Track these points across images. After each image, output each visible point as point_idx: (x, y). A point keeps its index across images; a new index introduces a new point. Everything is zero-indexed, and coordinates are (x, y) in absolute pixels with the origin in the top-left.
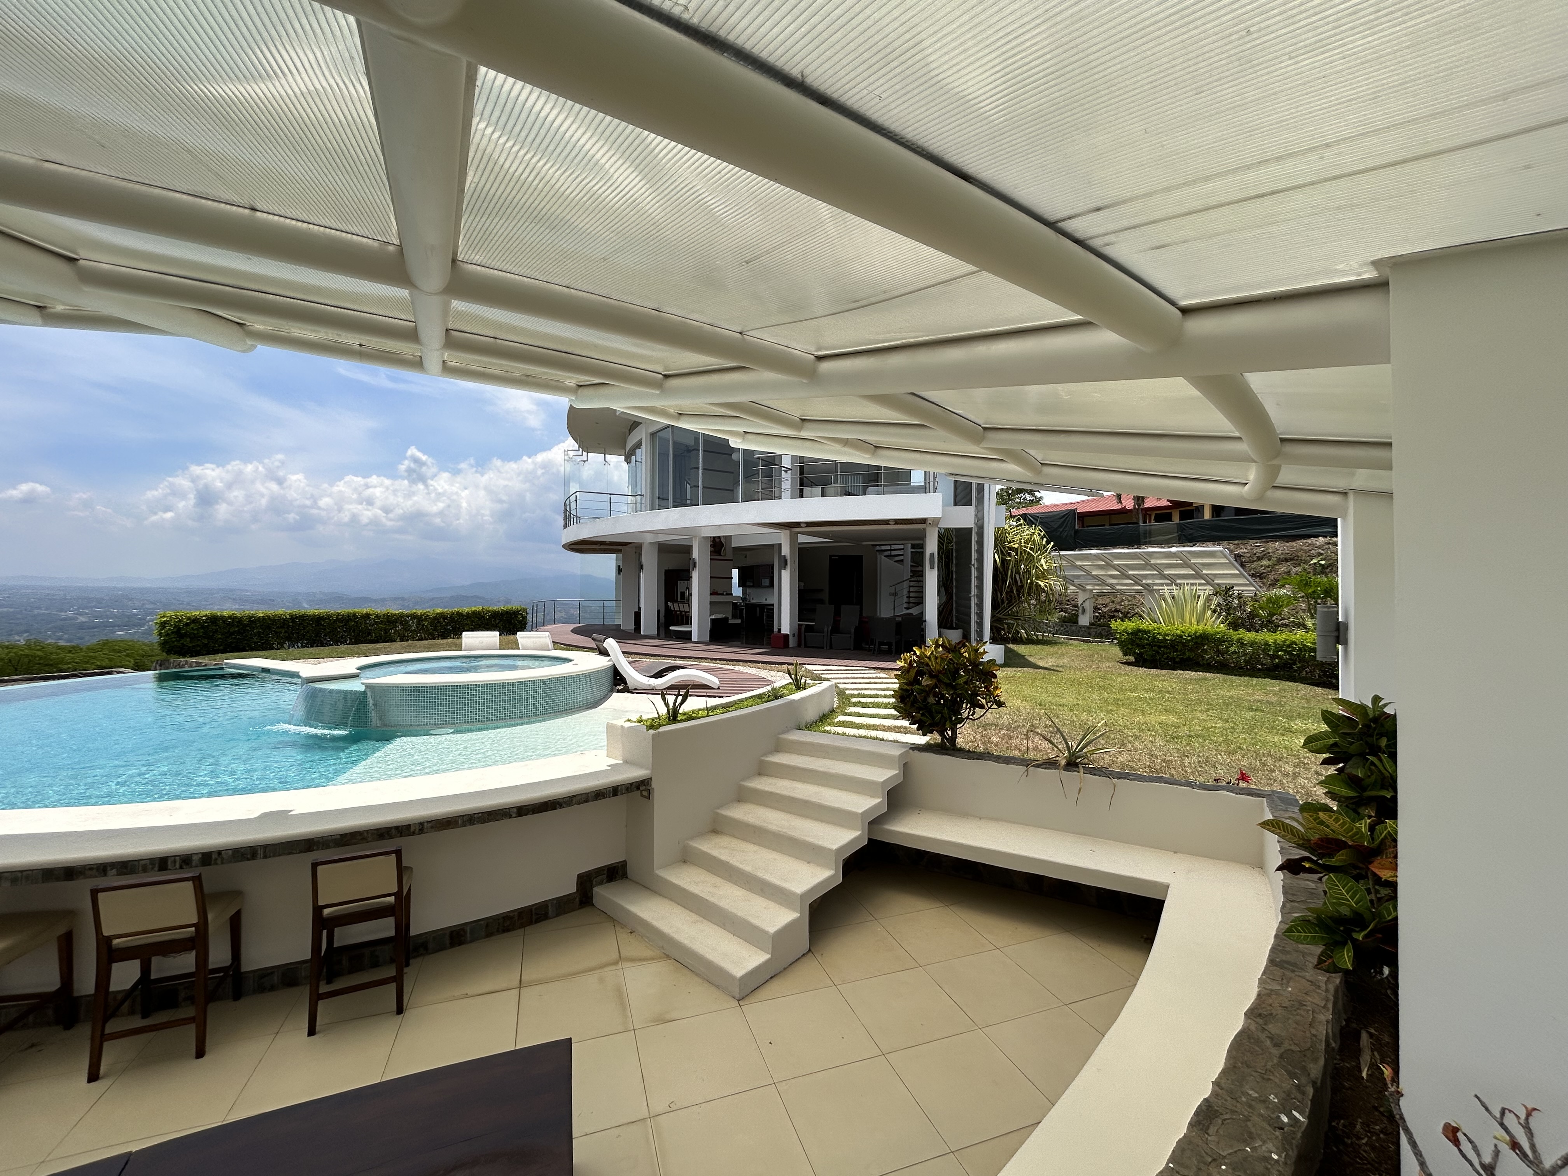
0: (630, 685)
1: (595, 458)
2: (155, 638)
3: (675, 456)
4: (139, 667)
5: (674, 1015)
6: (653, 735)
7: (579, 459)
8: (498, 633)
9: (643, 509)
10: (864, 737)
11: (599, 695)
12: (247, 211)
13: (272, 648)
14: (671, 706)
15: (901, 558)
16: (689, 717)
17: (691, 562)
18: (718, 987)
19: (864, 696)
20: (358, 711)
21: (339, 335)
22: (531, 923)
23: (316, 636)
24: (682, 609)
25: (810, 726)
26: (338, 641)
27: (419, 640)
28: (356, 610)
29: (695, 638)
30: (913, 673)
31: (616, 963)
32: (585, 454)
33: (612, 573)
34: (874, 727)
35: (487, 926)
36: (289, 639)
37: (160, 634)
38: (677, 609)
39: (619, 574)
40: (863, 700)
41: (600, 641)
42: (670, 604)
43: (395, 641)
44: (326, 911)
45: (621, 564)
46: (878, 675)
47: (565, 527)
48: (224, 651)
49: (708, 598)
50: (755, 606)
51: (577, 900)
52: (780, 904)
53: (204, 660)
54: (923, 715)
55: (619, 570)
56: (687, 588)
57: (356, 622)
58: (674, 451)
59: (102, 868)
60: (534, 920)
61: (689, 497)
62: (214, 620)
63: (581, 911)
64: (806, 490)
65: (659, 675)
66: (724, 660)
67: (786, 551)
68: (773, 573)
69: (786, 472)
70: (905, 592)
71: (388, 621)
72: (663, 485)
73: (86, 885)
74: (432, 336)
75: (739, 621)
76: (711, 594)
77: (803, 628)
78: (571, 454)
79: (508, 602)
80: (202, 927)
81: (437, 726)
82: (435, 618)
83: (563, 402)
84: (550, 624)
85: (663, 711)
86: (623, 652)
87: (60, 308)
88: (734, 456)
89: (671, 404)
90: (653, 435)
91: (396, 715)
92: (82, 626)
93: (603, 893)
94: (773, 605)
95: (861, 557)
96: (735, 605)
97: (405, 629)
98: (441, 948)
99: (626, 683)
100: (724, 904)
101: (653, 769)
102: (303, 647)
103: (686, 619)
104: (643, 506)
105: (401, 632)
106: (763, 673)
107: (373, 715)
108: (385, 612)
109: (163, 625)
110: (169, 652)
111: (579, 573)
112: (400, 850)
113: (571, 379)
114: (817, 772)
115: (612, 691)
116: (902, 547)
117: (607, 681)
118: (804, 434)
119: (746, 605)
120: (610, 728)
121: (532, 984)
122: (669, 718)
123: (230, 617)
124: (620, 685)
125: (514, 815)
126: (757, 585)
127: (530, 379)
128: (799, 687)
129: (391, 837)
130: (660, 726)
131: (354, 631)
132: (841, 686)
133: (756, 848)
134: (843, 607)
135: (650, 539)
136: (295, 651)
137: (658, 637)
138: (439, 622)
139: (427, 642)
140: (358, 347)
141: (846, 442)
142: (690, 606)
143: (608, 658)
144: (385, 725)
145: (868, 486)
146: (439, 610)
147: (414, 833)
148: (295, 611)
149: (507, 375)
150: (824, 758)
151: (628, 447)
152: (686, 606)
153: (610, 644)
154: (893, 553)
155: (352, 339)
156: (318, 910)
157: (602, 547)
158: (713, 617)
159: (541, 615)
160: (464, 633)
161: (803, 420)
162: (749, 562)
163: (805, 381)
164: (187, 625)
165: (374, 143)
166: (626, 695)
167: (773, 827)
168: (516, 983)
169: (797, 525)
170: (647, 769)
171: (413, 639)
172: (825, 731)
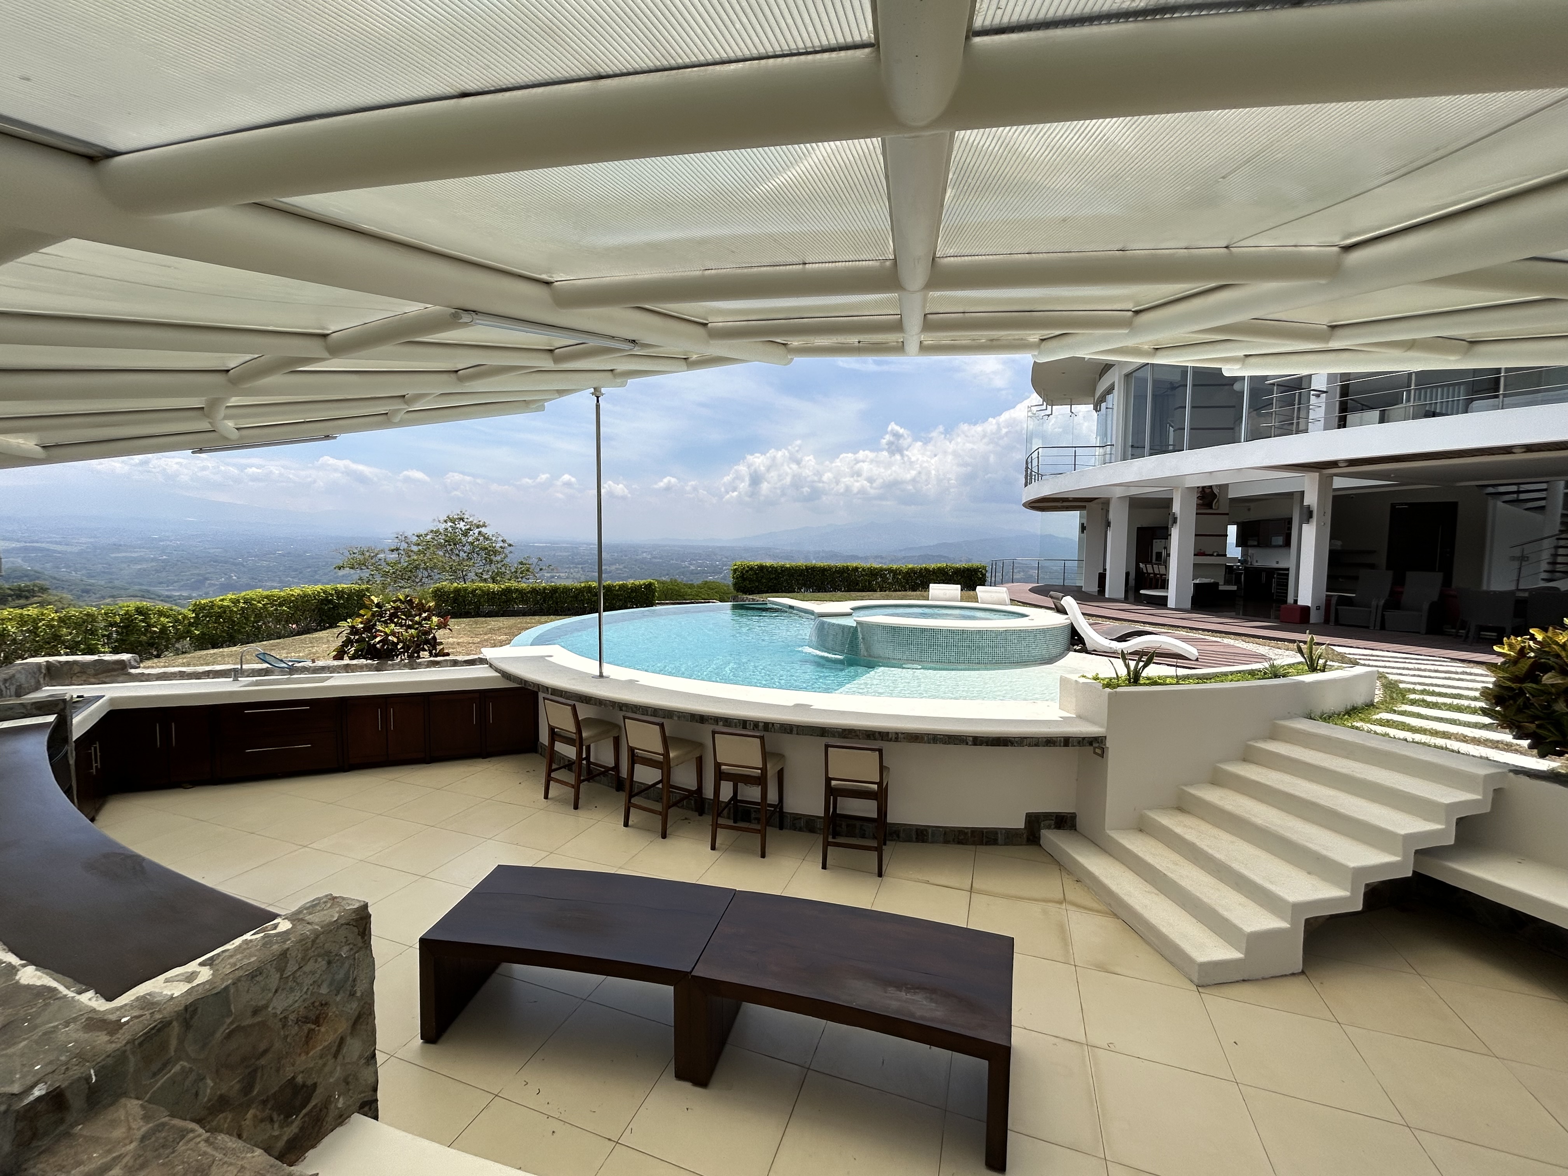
0: (1089, 646)
1: (1061, 410)
2: (730, 581)
3: (1155, 396)
4: (722, 600)
5: (1118, 970)
6: (1110, 694)
7: (1043, 413)
8: (959, 586)
9: (1113, 460)
10: (1424, 744)
11: (1055, 651)
12: (801, 266)
13: (794, 592)
14: (1132, 668)
15: (1542, 503)
16: (1153, 682)
17: (1170, 517)
18: (1171, 963)
19: (1433, 694)
20: (851, 642)
21: (845, 339)
22: (981, 843)
23: (822, 584)
24: (1156, 571)
25: (1327, 718)
26: (836, 589)
27: (894, 591)
28: (849, 564)
29: (1171, 603)
30: (1524, 665)
31: (1061, 903)
32: (1049, 407)
33: (1074, 533)
34: (1446, 735)
35: (945, 833)
36: (804, 585)
37: (733, 578)
38: (1150, 570)
39: (1083, 532)
40: (1429, 699)
41: (1057, 599)
42: (1141, 565)
43: (876, 591)
44: (833, 783)
45: (1084, 521)
46: (1468, 670)
47: (1026, 486)
48: (767, 592)
49: (1191, 559)
50: (1259, 571)
51: (1025, 836)
52: (1261, 906)
53: (756, 597)
54: (1538, 726)
55: (1083, 528)
56: (1165, 548)
57: (848, 574)
58: (1153, 391)
59: (716, 719)
60: (984, 841)
61: (1171, 442)
62: (762, 568)
63: (1028, 847)
64: (1350, 417)
65: (1122, 639)
66: (1208, 631)
67: (1311, 499)
68: (1290, 529)
69: (1318, 396)
70: (1546, 556)
71: (872, 574)
72: (1138, 432)
73: (709, 728)
74: (913, 324)
75: (1234, 588)
76: (1195, 555)
77: (1334, 601)
78: (1034, 409)
79: (970, 560)
80: (764, 770)
81: (908, 661)
82: (907, 572)
83: (1027, 359)
84: (1008, 582)
85: (1123, 672)
86: (1084, 614)
87: (694, 357)
88: (1237, 387)
89: (1145, 340)
90: (1128, 376)
91: (880, 648)
92: (692, 573)
93: (1050, 837)
94: (1288, 569)
95: (1455, 504)
96: (1229, 569)
97: (883, 581)
98: (909, 840)
99: (1084, 644)
100: (1185, 883)
101: (1108, 728)
102: (813, 592)
103: (1163, 584)
104: (1113, 457)
105: (881, 584)
106: (1263, 650)
107: (862, 646)
108: (869, 566)
109: (735, 571)
110: (738, 591)
111: (1039, 532)
112: (882, 750)
113: (1034, 336)
114: (1335, 772)
115: (1069, 650)
116: (1544, 486)
117: (1064, 638)
118: (1334, 344)
119: (1246, 569)
120: (1064, 681)
121: (980, 892)
122: (1129, 680)
123: (770, 567)
124: (1078, 645)
125: (970, 743)
126: (1264, 543)
127: (995, 343)
128: (1313, 668)
129: (875, 739)
130: (1119, 686)
131: (847, 581)
132: (1391, 677)
133: (1234, 838)
134: (1407, 573)
135: (1119, 492)
136: (808, 595)
137: (1126, 600)
138: (910, 576)
139: (900, 593)
140: (857, 344)
141: (1411, 345)
142: (1167, 567)
143: (1066, 616)
144: (870, 656)
145: (1472, 400)
146: (910, 566)
147: (891, 740)
148: (809, 564)
149: (973, 343)
150: (1347, 758)
151: (1098, 394)
152: (1162, 568)
153: (1068, 602)
154: (1523, 496)
155: (853, 340)
156: (828, 780)
157: (1065, 504)
158: (1197, 581)
159: (999, 575)
160: (931, 585)
161: (1333, 327)
162: (1254, 515)
163: (1323, 282)
164: (747, 571)
165: (883, 193)
166: (1084, 655)
167: (1259, 821)
168: (968, 887)
169: (1334, 464)
170: (1101, 726)
171: (890, 590)
172: (1353, 727)
